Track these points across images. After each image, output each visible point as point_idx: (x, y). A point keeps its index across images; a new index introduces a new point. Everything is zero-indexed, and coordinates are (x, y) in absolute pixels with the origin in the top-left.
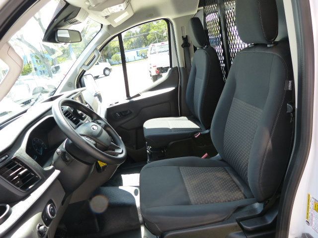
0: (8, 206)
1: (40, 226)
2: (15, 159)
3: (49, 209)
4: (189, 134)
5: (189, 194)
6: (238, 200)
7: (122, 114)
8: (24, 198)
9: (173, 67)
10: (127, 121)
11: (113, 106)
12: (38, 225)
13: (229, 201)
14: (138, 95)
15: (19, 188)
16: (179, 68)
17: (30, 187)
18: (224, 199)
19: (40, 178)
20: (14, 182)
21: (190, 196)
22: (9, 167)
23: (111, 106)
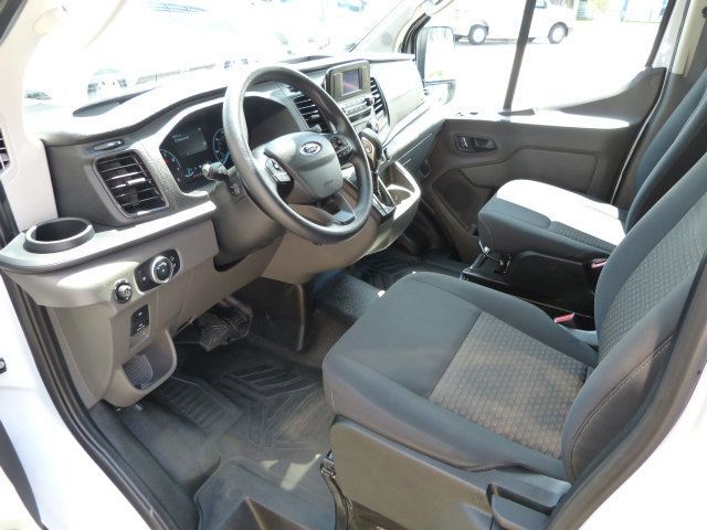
0: (90, 227)
1: (123, 283)
2: (133, 153)
3: (157, 265)
4: (580, 251)
5: (446, 375)
6: (540, 450)
7: (474, 144)
8: (121, 227)
9: (654, 65)
10: (485, 164)
11: (463, 118)
12: (119, 281)
13: (515, 440)
14: (530, 112)
15: (119, 206)
16: (670, 73)
17: (140, 213)
18: (507, 430)
19: (167, 205)
20: (116, 193)
21: (442, 381)
22: (123, 163)
23: (459, 118)
